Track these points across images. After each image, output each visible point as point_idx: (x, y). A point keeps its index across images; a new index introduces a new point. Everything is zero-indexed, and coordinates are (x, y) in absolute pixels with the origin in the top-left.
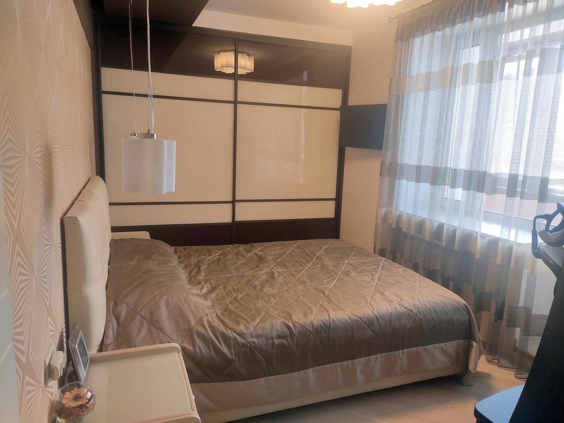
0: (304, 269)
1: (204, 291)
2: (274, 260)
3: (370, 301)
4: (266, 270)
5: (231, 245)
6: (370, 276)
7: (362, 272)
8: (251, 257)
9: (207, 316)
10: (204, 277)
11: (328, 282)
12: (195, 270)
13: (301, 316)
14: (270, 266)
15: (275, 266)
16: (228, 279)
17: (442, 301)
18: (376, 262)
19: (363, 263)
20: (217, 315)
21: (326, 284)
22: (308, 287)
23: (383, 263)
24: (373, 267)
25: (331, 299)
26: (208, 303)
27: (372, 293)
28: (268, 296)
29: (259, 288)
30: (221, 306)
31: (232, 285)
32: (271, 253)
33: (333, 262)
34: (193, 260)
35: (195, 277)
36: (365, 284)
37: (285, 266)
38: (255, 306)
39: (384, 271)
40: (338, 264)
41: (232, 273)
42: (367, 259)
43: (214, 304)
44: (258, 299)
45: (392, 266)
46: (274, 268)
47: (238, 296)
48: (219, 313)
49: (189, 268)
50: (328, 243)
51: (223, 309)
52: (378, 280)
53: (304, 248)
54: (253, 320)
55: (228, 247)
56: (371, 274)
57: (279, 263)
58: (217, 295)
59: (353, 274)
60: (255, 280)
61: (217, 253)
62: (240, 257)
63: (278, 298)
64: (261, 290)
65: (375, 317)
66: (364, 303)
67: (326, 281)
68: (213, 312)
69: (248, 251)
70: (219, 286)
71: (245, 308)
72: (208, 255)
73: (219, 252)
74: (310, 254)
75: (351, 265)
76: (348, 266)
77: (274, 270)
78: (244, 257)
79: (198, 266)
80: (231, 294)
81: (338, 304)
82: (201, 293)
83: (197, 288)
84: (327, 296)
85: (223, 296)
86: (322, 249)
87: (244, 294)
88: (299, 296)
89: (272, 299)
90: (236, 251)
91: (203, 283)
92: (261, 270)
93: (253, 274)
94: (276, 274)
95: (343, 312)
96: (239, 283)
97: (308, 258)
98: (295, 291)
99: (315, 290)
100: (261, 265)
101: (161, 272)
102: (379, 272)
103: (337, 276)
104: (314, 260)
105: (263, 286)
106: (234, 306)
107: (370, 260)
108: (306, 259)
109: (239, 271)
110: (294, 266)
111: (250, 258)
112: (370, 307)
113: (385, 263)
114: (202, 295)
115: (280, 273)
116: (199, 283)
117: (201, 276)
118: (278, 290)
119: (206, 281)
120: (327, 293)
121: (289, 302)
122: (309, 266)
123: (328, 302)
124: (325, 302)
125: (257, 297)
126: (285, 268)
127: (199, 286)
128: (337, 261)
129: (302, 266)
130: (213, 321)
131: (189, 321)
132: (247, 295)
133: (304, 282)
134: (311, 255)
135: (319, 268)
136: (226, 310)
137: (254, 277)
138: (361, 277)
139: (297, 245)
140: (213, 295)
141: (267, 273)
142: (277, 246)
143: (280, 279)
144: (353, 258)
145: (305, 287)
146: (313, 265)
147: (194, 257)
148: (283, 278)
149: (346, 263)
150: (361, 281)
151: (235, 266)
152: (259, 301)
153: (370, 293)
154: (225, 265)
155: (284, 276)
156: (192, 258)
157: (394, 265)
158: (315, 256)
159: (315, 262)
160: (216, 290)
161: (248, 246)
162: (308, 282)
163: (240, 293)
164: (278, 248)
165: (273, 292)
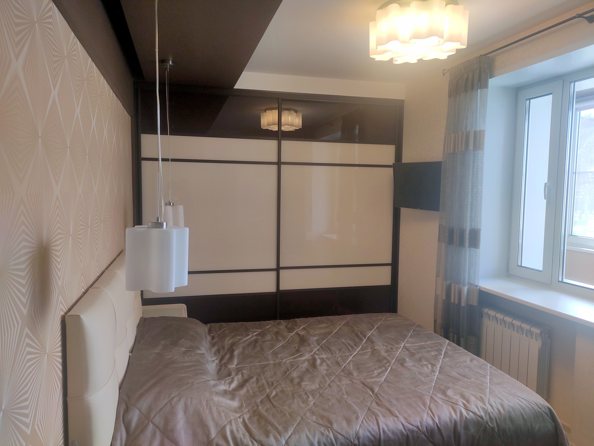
0: (351, 355)
1: (234, 385)
2: (318, 342)
3: (429, 404)
4: (307, 356)
5: (271, 322)
6: (430, 366)
7: (420, 360)
8: (293, 338)
9: (231, 424)
10: (236, 366)
11: (379, 374)
12: (227, 356)
13: (344, 424)
14: (312, 351)
15: (318, 350)
16: (263, 367)
17: (519, 404)
18: (437, 347)
19: (421, 347)
20: (244, 420)
21: (376, 377)
22: (354, 381)
23: (445, 348)
24: (433, 353)
25: (382, 399)
26: (235, 404)
27: (432, 391)
28: (306, 394)
29: (296, 381)
30: (250, 408)
31: (266, 376)
32: (315, 333)
33: (386, 346)
34: (228, 342)
35: (226, 365)
36: (423, 379)
37: (330, 350)
38: (290, 408)
39: (447, 359)
40: (391, 348)
41: (268, 360)
42: (426, 342)
43: (242, 404)
44: (294, 398)
45: (457, 352)
46: (317, 352)
47: (272, 393)
48: (246, 417)
49: (222, 353)
50: (381, 319)
51: (251, 412)
52: (440, 372)
53: (353, 327)
54: (286, 430)
55: (268, 325)
56: (431, 364)
57: (323, 346)
58: (248, 391)
59: (409, 363)
60: (294, 370)
61: (255, 332)
62: (280, 338)
63: (318, 396)
64: (299, 384)
65: (436, 426)
66: (422, 407)
67: (376, 372)
68: (240, 417)
69: (290, 330)
70: (252, 377)
71: (277, 411)
72: (245, 335)
73: (258, 331)
74: (359, 334)
75: (407, 349)
76: (404, 351)
77: (316, 356)
78: (284, 338)
79: (231, 351)
80: (264, 389)
81: (389, 406)
82: (229, 387)
83: (225, 382)
84: (376, 395)
85: (254, 393)
86: (373, 327)
87: (278, 390)
88: (343, 394)
89: (311, 398)
90: (276, 330)
91: (233, 374)
92: (301, 356)
93: (292, 362)
94: (318, 362)
95: (395, 419)
96: (275, 374)
97: (357, 339)
98: (339, 386)
99: (362, 385)
100: (302, 349)
101: (185, 364)
102: (441, 360)
103: (389, 366)
104: (364, 342)
105: (301, 378)
106: (265, 408)
107: (430, 342)
108: (355, 341)
109: (277, 358)
110: (340, 350)
111: (291, 339)
112: (430, 412)
113: (449, 348)
114: (230, 392)
115: (323, 360)
116: (229, 375)
117: (232, 364)
118: (319, 385)
119: (238, 371)
120: (377, 390)
121: (330, 403)
122: (358, 350)
123: (377, 403)
124: (374, 404)
125: (293, 394)
126: (329, 353)
127: (228, 379)
128: (391, 344)
129: (349, 350)
130: (238, 430)
131: (209, 431)
132: (282, 391)
133: (349, 374)
134: (361, 336)
135: (369, 354)
136: (256, 414)
137: (292, 365)
138: (418, 368)
139: (345, 321)
140: (243, 392)
141: (308, 360)
142: (323, 322)
143: (323, 369)
144: (411, 340)
145: (351, 380)
146: (362, 349)
147: (229, 338)
148: (326, 368)
149: (401, 347)
150: (419, 373)
151: (274, 349)
152: (296, 401)
153: (429, 392)
154: (262, 349)
155: (328, 365)
156: (227, 340)
157: (460, 351)
158: (365, 336)
159: (364, 346)
160: (247, 384)
161: (290, 323)
162: (355, 374)
163: (275, 388)
164: (324, 325)
165: (313, 387)
